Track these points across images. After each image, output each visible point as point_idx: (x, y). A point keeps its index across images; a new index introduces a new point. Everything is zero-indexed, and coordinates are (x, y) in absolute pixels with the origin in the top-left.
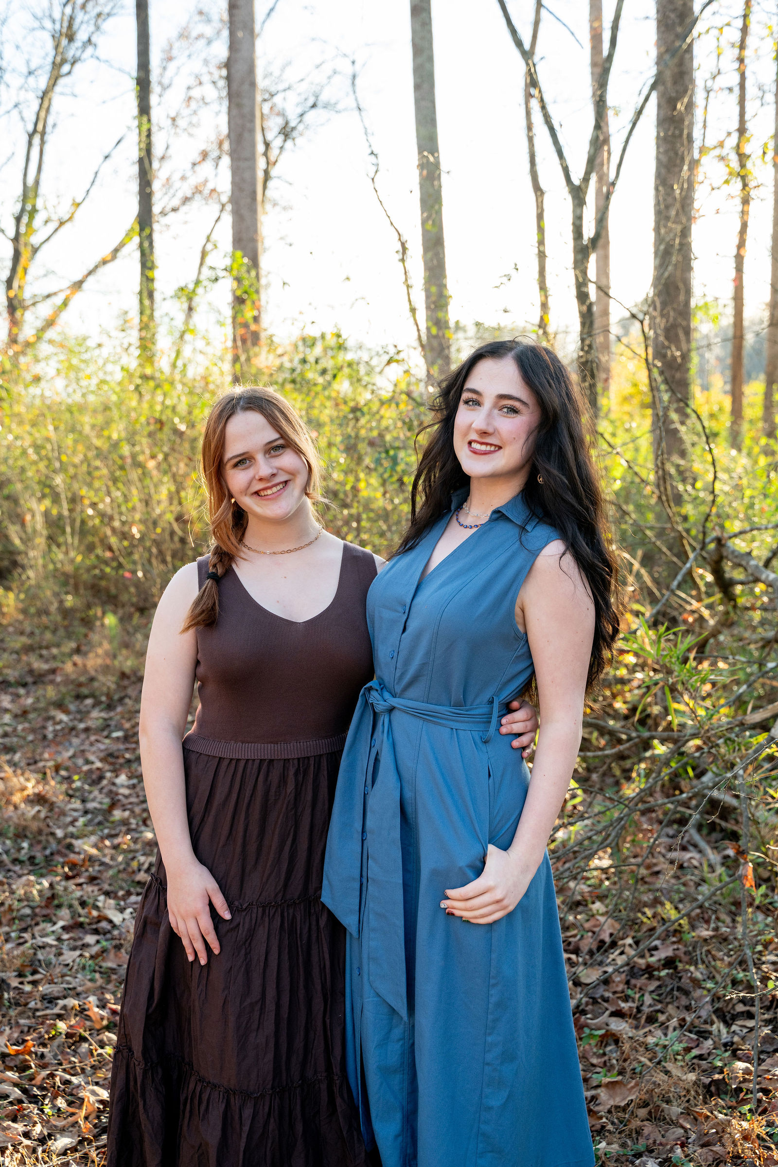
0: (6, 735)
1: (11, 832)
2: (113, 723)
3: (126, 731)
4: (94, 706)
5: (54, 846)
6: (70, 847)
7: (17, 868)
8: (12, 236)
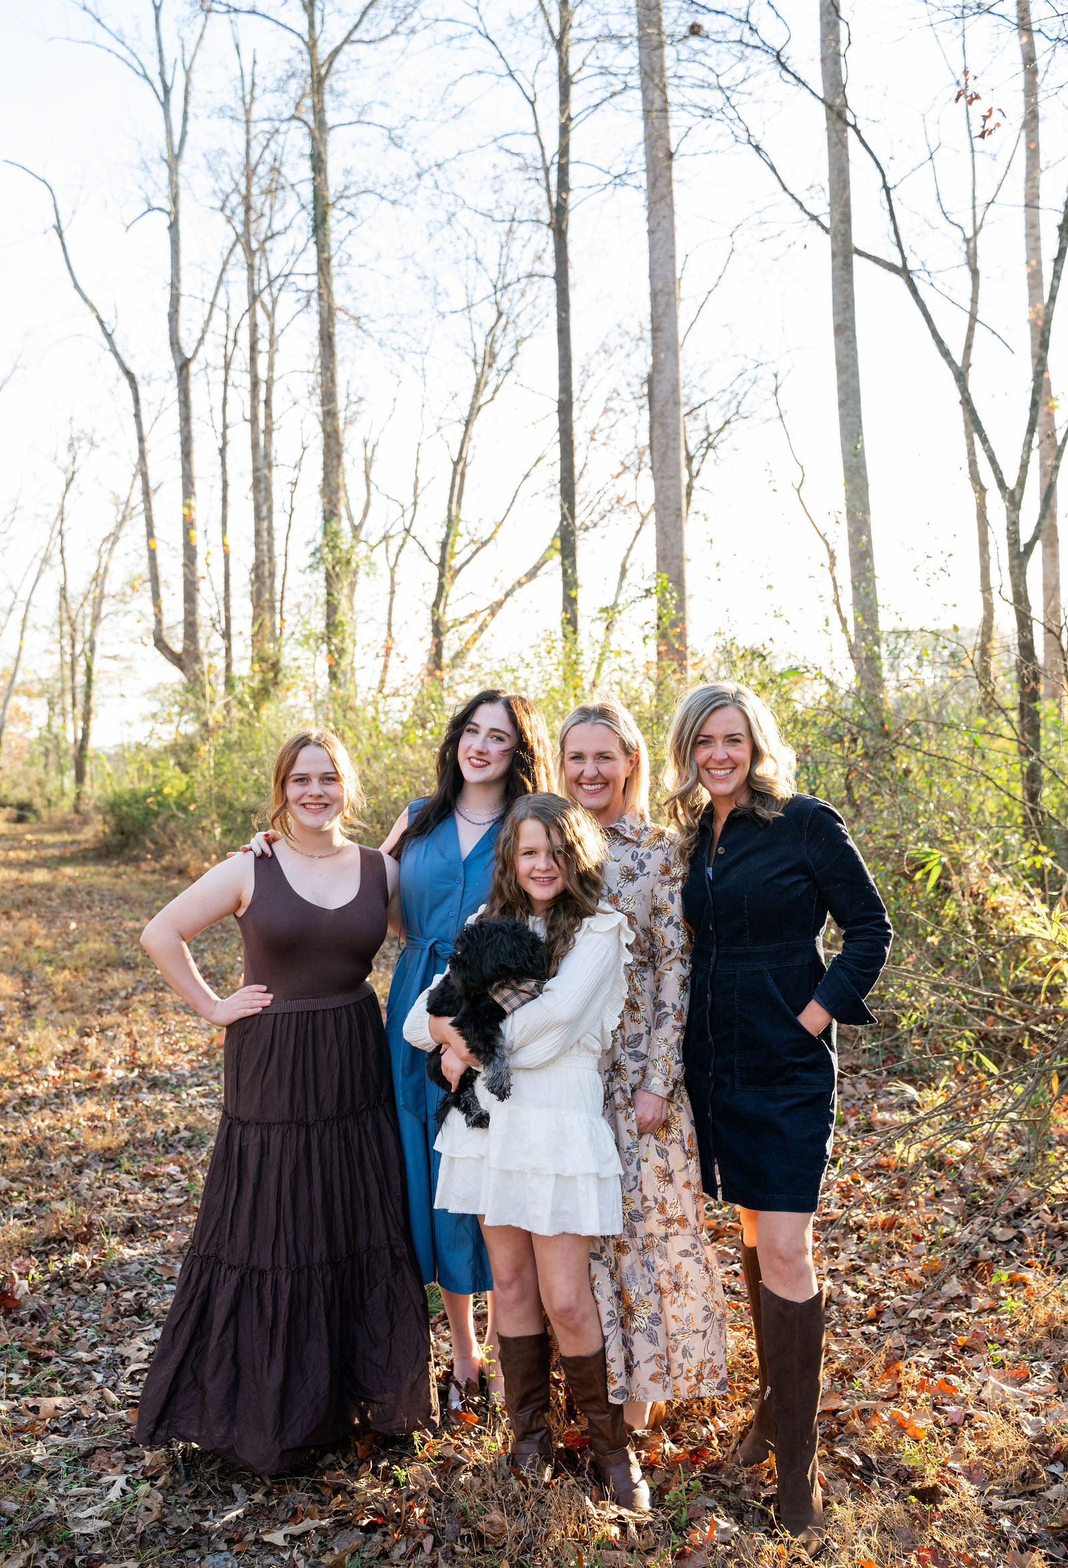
8: (437, 561)
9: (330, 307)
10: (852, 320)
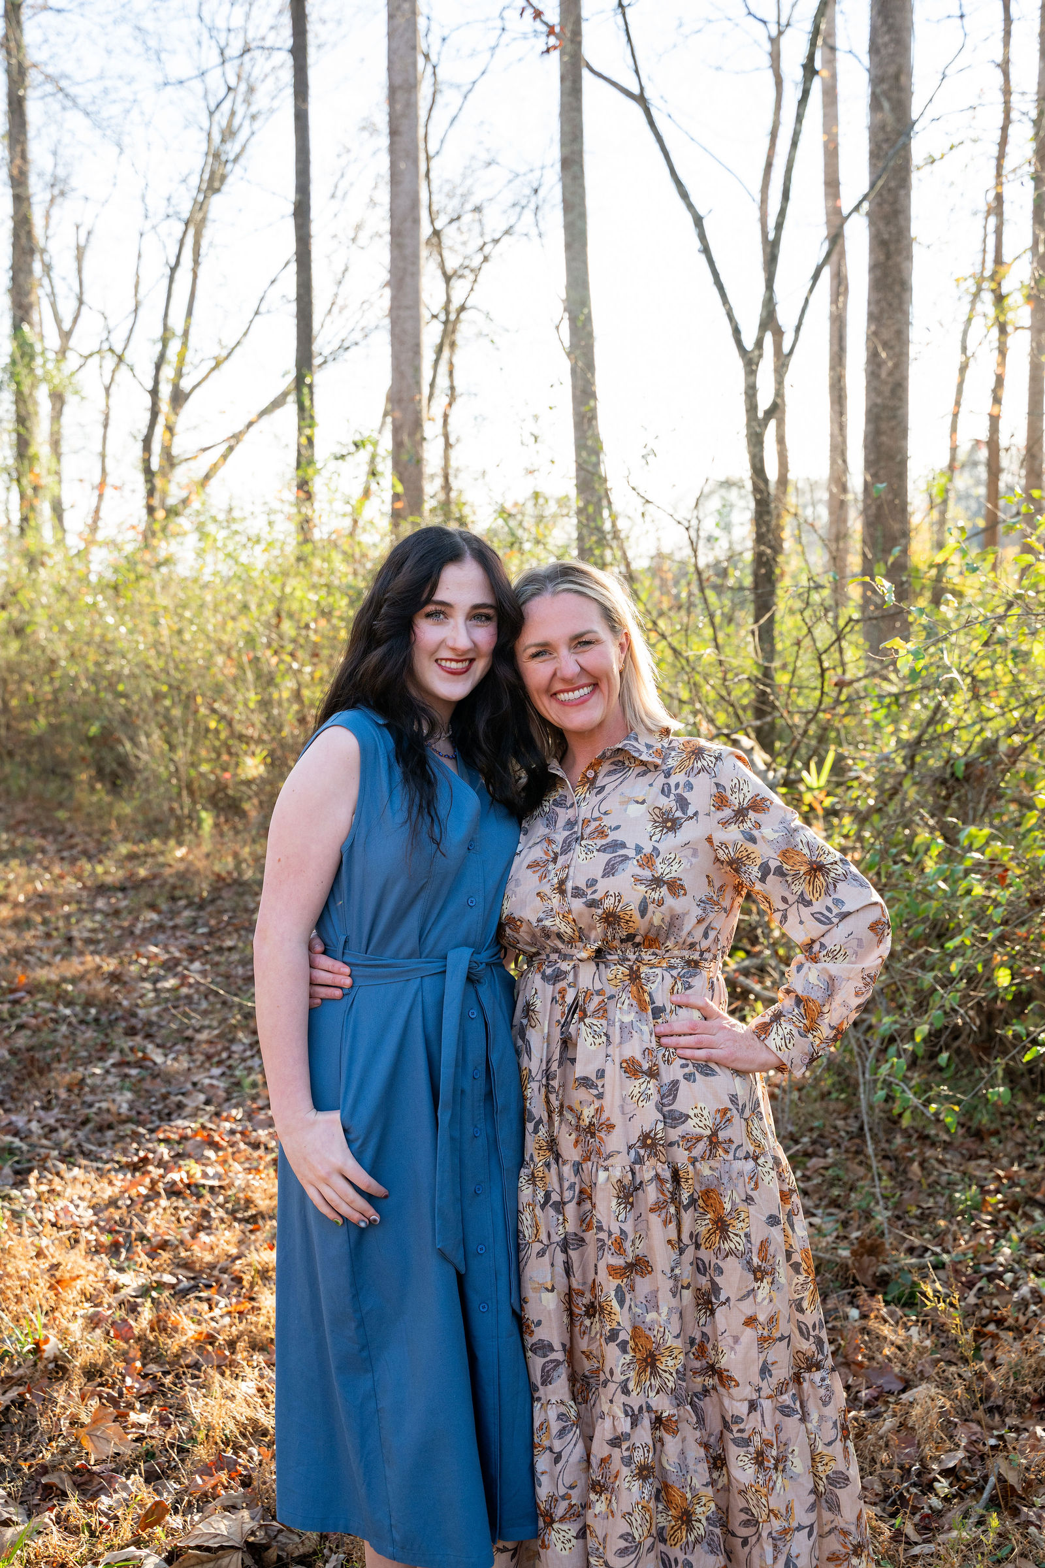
0: (93, 931)
1: (82, 1000)
2: (200, 922)
3: (211, 928)
4: (186, 907)
5: (120, 1013)
6: (135, 1015)
7: (83, 1027)
8: (150, 385)
9: (20, 64)
10: (580, 153)
